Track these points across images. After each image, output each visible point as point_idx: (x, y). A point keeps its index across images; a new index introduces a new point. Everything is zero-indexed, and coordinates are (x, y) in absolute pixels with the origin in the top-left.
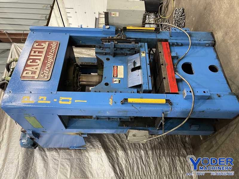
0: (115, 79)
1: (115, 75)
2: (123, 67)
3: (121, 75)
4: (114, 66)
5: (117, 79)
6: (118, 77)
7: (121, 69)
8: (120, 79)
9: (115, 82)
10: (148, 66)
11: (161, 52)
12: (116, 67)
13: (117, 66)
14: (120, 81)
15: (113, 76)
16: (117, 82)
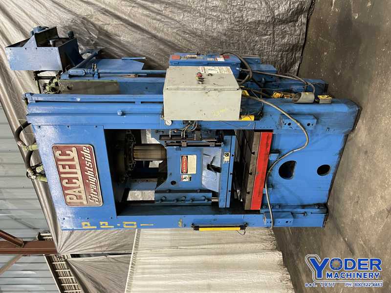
0: (184, 176)
1: (185, 171)
2: (195, 156)
3: (192, 169)
4: (182, 156)
5: (187, 176)
6: (188, 173)
7: (192, 159)
8: (190, 176)
9: (184, 180)
10: (231, 177)
11: (254, 153)
12: (185, 157)
13: (187, 157)
14: (190, 178)
15: (182, 173)
16: (187, 180)
